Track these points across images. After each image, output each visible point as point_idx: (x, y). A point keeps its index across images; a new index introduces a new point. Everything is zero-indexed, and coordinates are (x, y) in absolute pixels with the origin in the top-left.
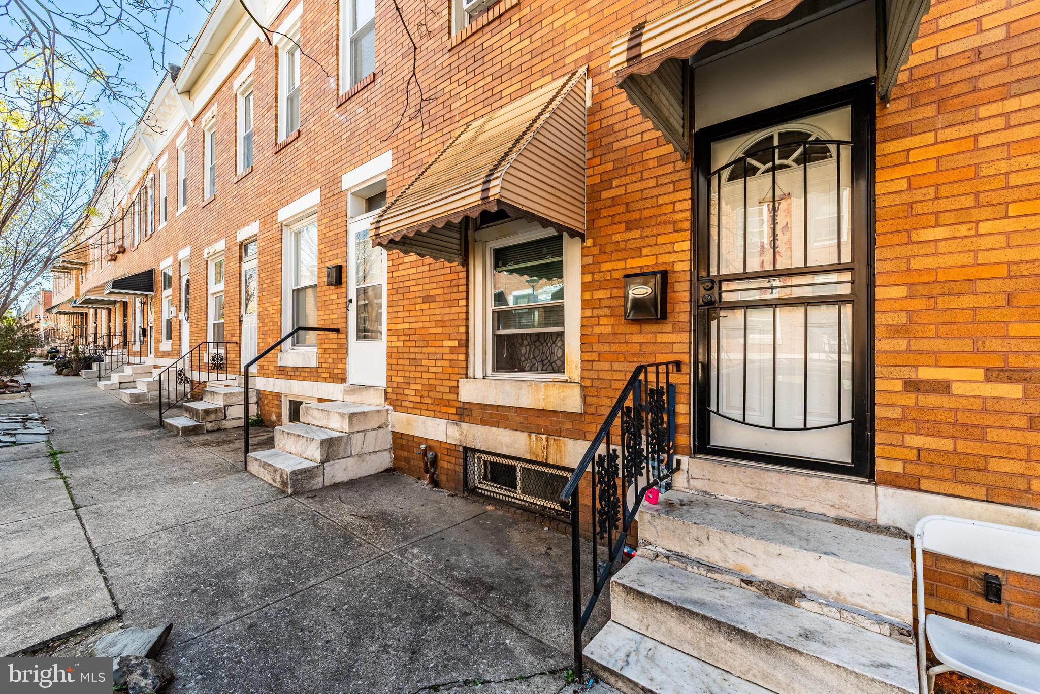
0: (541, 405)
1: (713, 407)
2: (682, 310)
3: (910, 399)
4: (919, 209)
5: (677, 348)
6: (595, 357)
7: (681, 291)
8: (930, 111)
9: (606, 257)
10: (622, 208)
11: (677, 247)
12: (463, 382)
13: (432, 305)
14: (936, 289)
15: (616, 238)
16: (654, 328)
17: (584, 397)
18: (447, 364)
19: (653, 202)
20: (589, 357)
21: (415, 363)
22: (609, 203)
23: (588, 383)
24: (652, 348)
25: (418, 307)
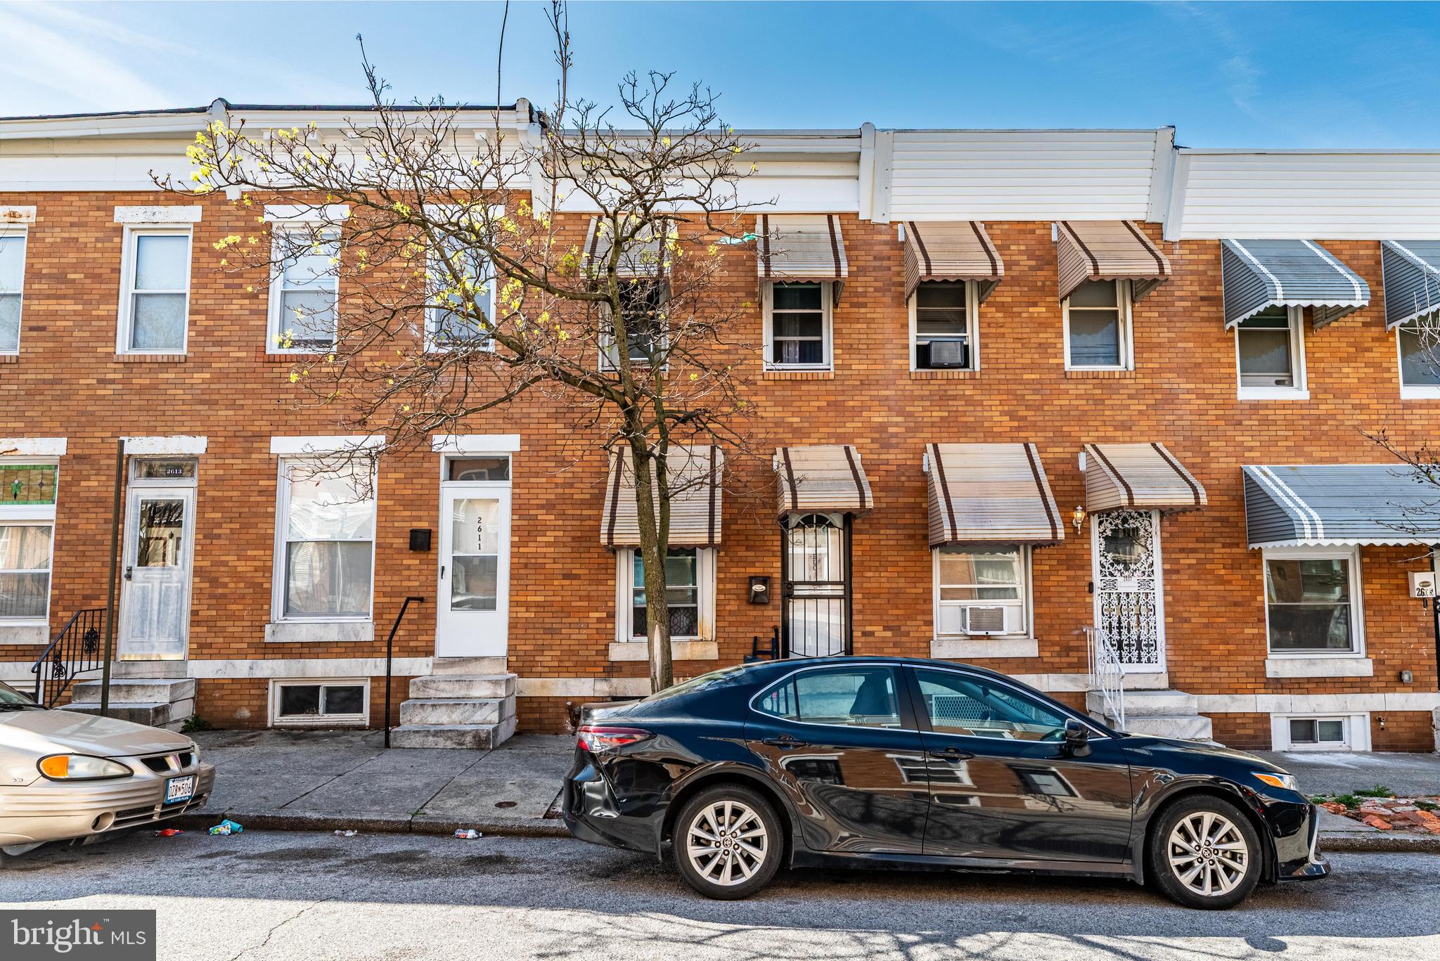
0: (688, 657)
1: (791, 649)
2: (778, 600)
3: (863, 639)
4: (866, 564)
5: (774, 619)
6: (726, 624)
7: (777, 588)
8: (867, 527)
9: (732, 564)
10: (744, 538)
11: (774, 565)
12: (612, 646)
13: (574, 582)
14: (870, 596)
15: (740, 554)
16: (763, 608)
17: (719, 649)
18: (595, 631)
19: (761, 538)
20: (720, 624)
21: (551, 631)
22: (735, 532)
23: (722, 640)
24: (761, 619)
25: (556, 582)
